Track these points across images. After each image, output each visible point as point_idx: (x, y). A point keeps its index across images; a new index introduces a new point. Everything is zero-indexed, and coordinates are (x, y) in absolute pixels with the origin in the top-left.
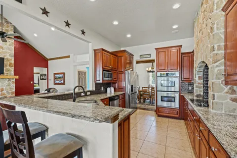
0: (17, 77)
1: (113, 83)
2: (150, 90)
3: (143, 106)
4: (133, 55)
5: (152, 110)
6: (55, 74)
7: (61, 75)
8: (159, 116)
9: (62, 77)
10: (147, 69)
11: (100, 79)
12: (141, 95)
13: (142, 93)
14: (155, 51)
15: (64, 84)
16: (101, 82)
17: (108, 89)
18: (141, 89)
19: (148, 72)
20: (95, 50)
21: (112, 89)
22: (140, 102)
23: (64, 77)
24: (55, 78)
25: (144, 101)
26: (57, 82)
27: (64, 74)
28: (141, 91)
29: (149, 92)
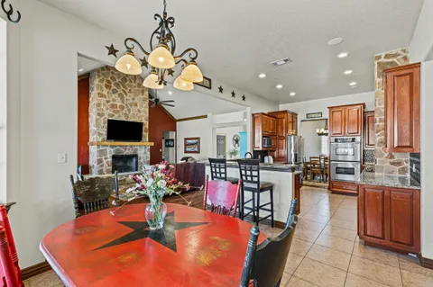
0: (153, 144)
1: (271, 151)
2: (322, 161)
3: (311, 183)
4: (296, 115)
5: (324, 187)
6: (186, 139)
7: (194, 141)
8: (333, 192)
9: (196, 143)
10: (318, 131)
11: (259, 146)
12: (308, 169)
13: (309, 166)
14: (328, 110)
15: (198, 152)
16: (261, 149)
17: (266, 159)
18: (308, 160)
19: (320, 134)
20: (253, 115)
21: (271, 158)
22: (306, 179)
23: (198, 144)
24: (186, 145)
25: (313, 178)
26: (188, 149)
27: (198, 139)
28: (308, 163)
29: (320, 164)
